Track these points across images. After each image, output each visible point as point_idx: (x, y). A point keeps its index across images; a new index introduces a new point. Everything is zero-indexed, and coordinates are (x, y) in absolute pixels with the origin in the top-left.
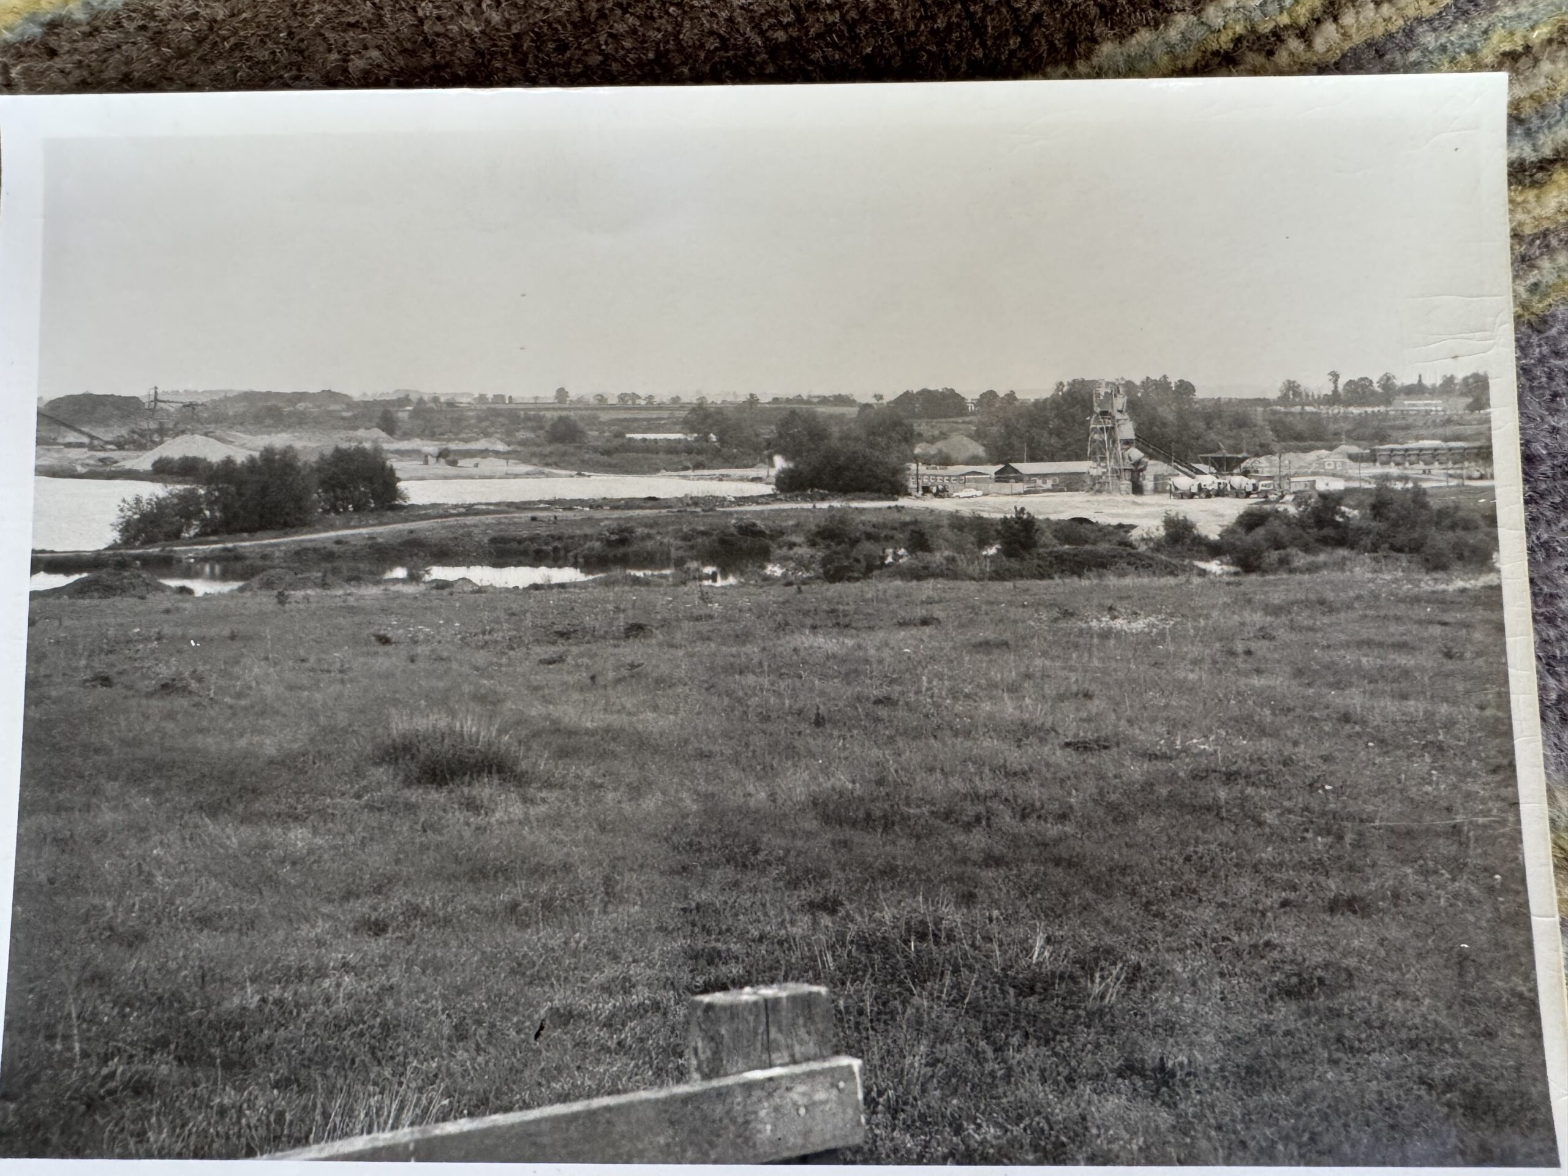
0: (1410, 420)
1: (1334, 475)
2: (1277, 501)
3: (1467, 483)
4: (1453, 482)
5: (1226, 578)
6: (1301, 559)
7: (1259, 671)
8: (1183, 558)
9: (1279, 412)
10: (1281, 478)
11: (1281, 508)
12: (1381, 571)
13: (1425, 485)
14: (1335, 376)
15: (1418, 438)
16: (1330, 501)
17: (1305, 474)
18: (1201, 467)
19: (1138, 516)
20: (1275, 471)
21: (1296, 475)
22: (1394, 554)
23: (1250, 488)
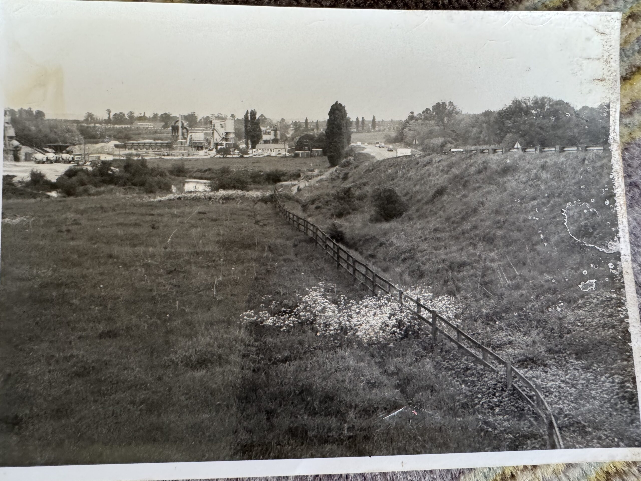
0: (141, 131)
1: (108, 154)
2: (83, 165)
3: (163, 157)
4: (157, 157)
5: (59, 199)
6: (93, 190)
7: (73, 239)
8: (39, 190)
9: (84, 126)
10: (85, 155)
11: (84, 168)
12: (127, 194)
13: (146, 158)
14: (109, 112)
15: (144, 138)
16: (106, 165)
17: (96, 153)
18: (48, 149)
19: (17, 171)
20: (82, 152)
21: (91, 153)
22: (133, 187)
23: (70, 159)
